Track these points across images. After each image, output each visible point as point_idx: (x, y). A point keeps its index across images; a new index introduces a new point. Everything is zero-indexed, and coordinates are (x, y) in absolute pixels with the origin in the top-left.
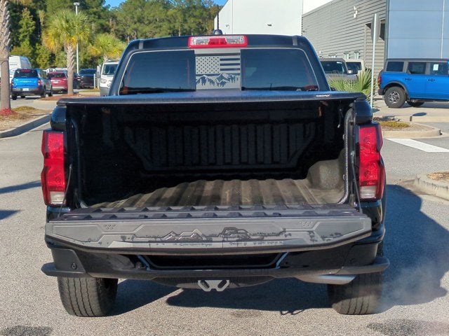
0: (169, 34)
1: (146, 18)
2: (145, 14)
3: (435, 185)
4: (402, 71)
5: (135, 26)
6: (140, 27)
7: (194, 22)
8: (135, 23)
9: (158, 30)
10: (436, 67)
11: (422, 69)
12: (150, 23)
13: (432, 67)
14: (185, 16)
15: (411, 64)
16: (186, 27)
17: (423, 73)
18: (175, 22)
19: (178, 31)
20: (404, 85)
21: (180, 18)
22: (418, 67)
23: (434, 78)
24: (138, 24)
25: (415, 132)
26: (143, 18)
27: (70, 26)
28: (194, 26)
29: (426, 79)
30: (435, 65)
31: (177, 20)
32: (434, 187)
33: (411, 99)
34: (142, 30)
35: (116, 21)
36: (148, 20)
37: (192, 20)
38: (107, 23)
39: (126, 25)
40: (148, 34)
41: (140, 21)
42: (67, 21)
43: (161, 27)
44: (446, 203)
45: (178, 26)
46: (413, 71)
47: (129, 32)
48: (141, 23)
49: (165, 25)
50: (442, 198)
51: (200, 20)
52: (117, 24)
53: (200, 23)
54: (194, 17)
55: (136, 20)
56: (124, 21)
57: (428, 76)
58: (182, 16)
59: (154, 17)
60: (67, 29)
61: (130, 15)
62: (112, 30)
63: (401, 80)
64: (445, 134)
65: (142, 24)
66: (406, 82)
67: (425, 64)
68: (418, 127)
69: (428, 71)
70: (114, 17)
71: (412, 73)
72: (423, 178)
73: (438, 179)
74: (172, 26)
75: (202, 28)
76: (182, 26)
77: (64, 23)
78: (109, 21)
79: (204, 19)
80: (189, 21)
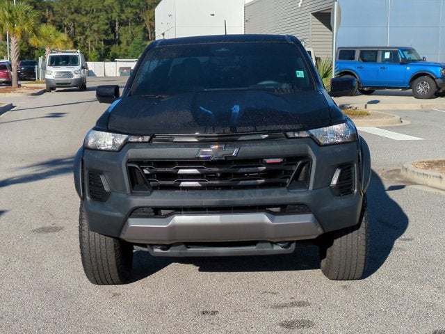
0: (107, 24)
1: (83, 8)
2: (83, 4)
3: (426, 175)
4: (353, 59)
5: (73, 17)
6: (77, 17)
7: (131, 12)
8: (72, 14)
9: (96, 20)
10: (387, 55)
11: (373, 58)
12: (87, 14)
13: (383, 55)
14: (122, 6)
15: (362, 53)
16: (123, 17)
17: (375, 61)
18: (112, 12)
19: (115, 21)
20: (356, 73)
21: (117, 8)
22: (370, 55)
23: (385, 66)
24: (75, 14)
25: (377, 120)
26: (80, 8)
27: (13, 17)
28: (131, 16)
29: (378, 67)
30: (386, 53)
31: (114, 11)
32: (426, 177)
33: (363, 87)
34: (80, 20)
35: (53, 11)
36: (85, 10)
37: (129, 10)
38: (43, 13)
39: (62, 15)
40: (85, 25)
41: (77, 11)
42: (10, 12)
43: (98, 17)
44: (442, 192)
45: (115, 16)
46: (365, 59)
47: (66, 23)
48: (78, 13)
49: (103, 16)
50: (436, 188)
51: (138, 11)
52: (54, 15)
53: (137, 13)
54: (132, 7)
55: (73, 10)
56: (61, 12)
57: (380, 63)
58: (119, 6)
59: (91, 6)
60: (11, 20)
61: (67, 6)
62: (49, 20)
63: (354, 69)
64: (405, 122)
65: (80, 15)
66: (358, 71)
67: (376, 52)
68: (378, 115)
69: (379, 59)
70: (50, 8)
71: (363, 60)
72: (411, 167)
73: (426, 168)
74: (109, 16)
75: (140, 18)
76: (119, 16)
77: (6, 13)
78: (45, 12)
79: (141, 10)
80: (126, 11)
